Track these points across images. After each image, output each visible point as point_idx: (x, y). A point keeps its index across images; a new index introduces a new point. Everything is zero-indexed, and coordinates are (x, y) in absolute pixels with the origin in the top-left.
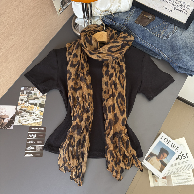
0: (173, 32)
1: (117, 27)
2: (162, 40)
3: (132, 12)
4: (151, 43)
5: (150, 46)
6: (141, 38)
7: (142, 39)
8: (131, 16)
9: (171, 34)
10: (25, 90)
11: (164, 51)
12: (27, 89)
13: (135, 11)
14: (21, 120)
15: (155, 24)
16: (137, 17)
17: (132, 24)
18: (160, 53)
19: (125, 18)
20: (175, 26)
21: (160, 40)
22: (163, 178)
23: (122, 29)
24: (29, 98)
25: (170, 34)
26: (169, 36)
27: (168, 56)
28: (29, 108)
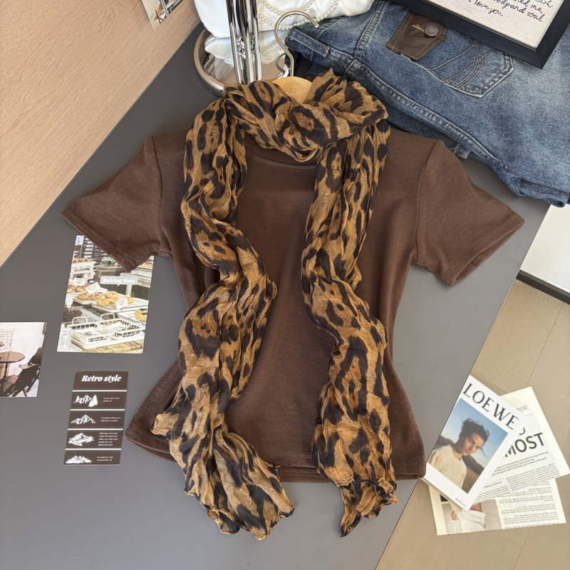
0: (501, 75)
1: (335, 61)
2: (468, 100)
3: (377, 15)
4: (438, 110)
5: (434, 119)
6: (408, 94)
7: (409, 97)
8: (374, 27)
10: (88, 246)
11: (476, 134)
13: (385, 13)
14: (79, 336)
15: (446, 51)
16: (393, 31)
17: (378, 52)
18: (466, 138)
19: (359, 34)
20: (507, 57)
21: (463, 102)
22: (473, 508)
23: (349, 69)
24: (102, 271)
25: (493, 83)
26: (489, 87)
27: (490, 148)
28: (103, 300)
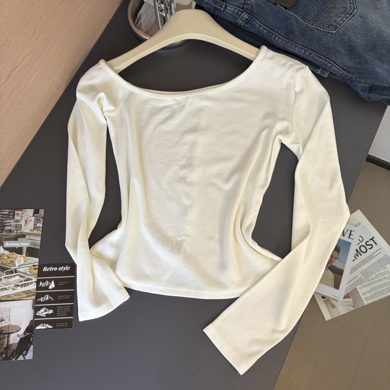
0: (348, 16)
9: (344, 21)
24: (5, 237)
28: (6, 259)
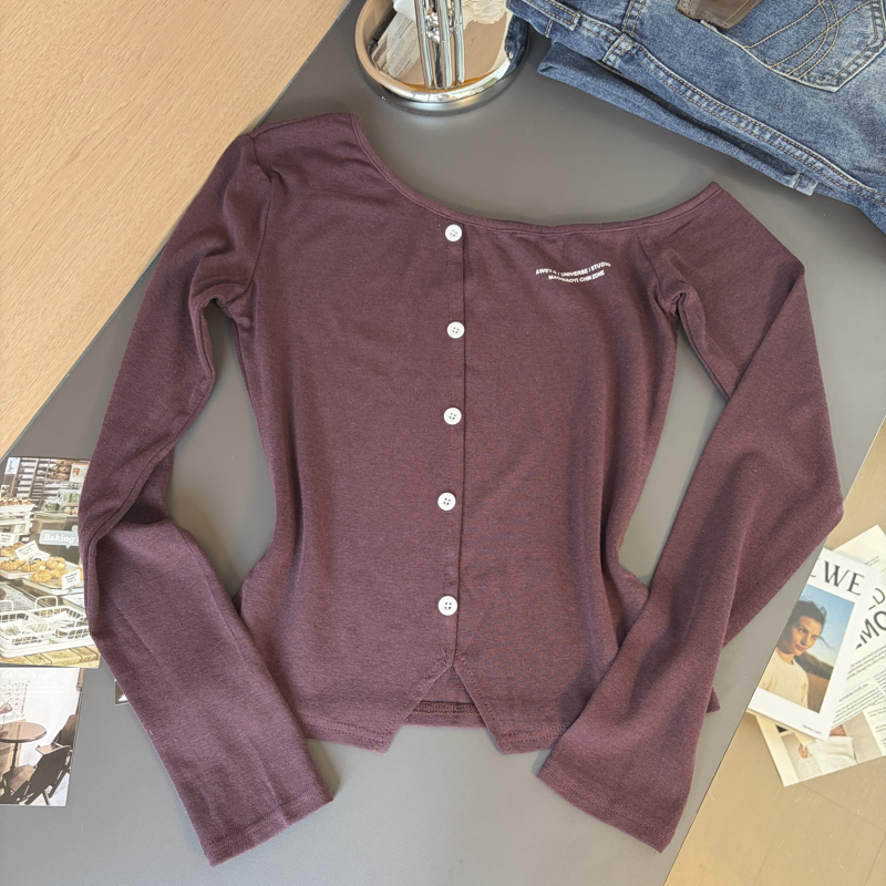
9: (859, 66)
10: (25, 476)
12: (33, 470)
24: (44, 521)
25: (855, 66)
26: (849, 74)
28: (41, 572)
